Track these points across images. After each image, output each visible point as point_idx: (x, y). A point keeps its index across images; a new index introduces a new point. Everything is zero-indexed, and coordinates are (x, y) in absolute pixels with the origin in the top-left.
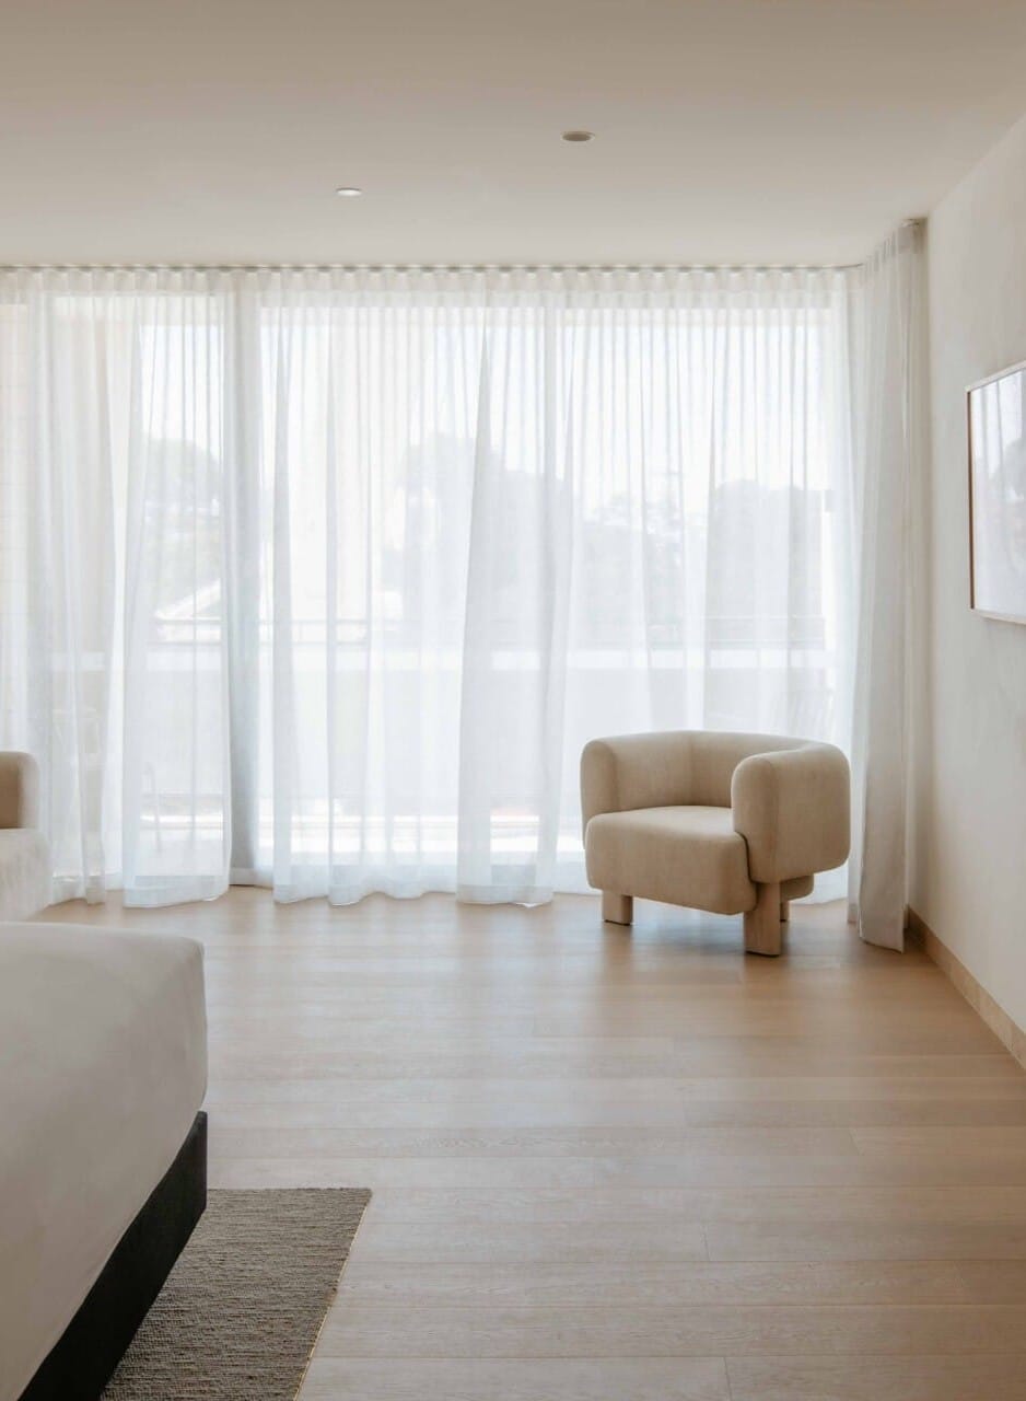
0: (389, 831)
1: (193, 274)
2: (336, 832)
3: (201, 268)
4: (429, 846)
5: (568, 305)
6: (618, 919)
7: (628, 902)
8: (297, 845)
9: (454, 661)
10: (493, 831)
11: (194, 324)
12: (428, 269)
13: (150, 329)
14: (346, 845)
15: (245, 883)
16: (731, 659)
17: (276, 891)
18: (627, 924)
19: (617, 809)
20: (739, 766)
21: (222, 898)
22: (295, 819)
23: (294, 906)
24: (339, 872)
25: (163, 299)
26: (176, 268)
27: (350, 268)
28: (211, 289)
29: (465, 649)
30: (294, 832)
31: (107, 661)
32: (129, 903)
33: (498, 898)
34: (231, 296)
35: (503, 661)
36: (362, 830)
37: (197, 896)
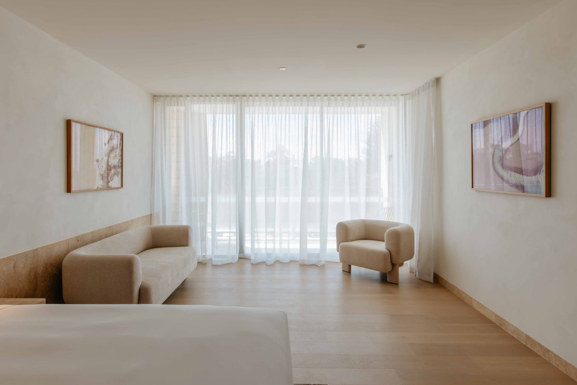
0: (281, 242)
1: (229, 98)
2: (267, 242)
3: (231, 96)
4: (292, 246)
5: (329, 106)
6: (347, 270)
7: (350, 266)
8: (256, 246)
9: (298, 200)
10: (308, 242)
11: (229, 114)
12: (291, 96)
13: (218, 115)
14: (270, 246)
15: (242, 258)
16: (374, 199)
17: (252, 260)
18: (349, 272)
19: (347, 241)
20: (387, 231)
21: (236, 262)
22: (256, 238)
23: (256, 265)
24: (268, 255)
25: (221, 105)
26: (225, 96)
27: (270, 96)
28: (234, 102)
29: (302, 197)
30: (256, 242)
31: (207, 200)
32: (214, 264)
33: (311, 263)
34: (239, 103)
35: (311, 200)
36: (274, 241)
37: (230, 262)
